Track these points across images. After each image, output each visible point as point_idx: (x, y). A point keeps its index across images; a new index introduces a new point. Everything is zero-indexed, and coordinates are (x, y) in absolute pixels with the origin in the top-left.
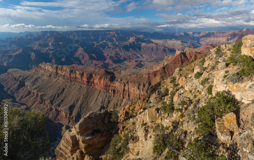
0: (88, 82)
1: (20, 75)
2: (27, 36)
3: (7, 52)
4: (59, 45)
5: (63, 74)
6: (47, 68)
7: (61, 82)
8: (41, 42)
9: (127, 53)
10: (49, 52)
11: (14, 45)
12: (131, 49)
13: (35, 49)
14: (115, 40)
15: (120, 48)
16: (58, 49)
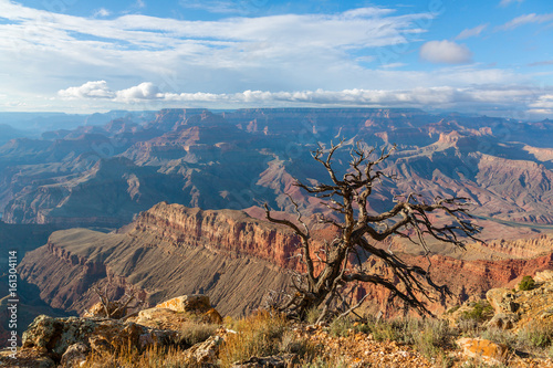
0: (286, 257)
1: (88, 245)
2: (117, 123)
3: (48, 178)
4: (214, 150)
5: (217, 234)
6: (170, 220)
7: (212, 258)
8: (161, 143)
9: (421, 183)
10: (182, 170)
11: (72, 154)
12: (436, 172)
13: (140, 164)
14: (386, 140)
15: (399, 166)
16: (211, 163)
